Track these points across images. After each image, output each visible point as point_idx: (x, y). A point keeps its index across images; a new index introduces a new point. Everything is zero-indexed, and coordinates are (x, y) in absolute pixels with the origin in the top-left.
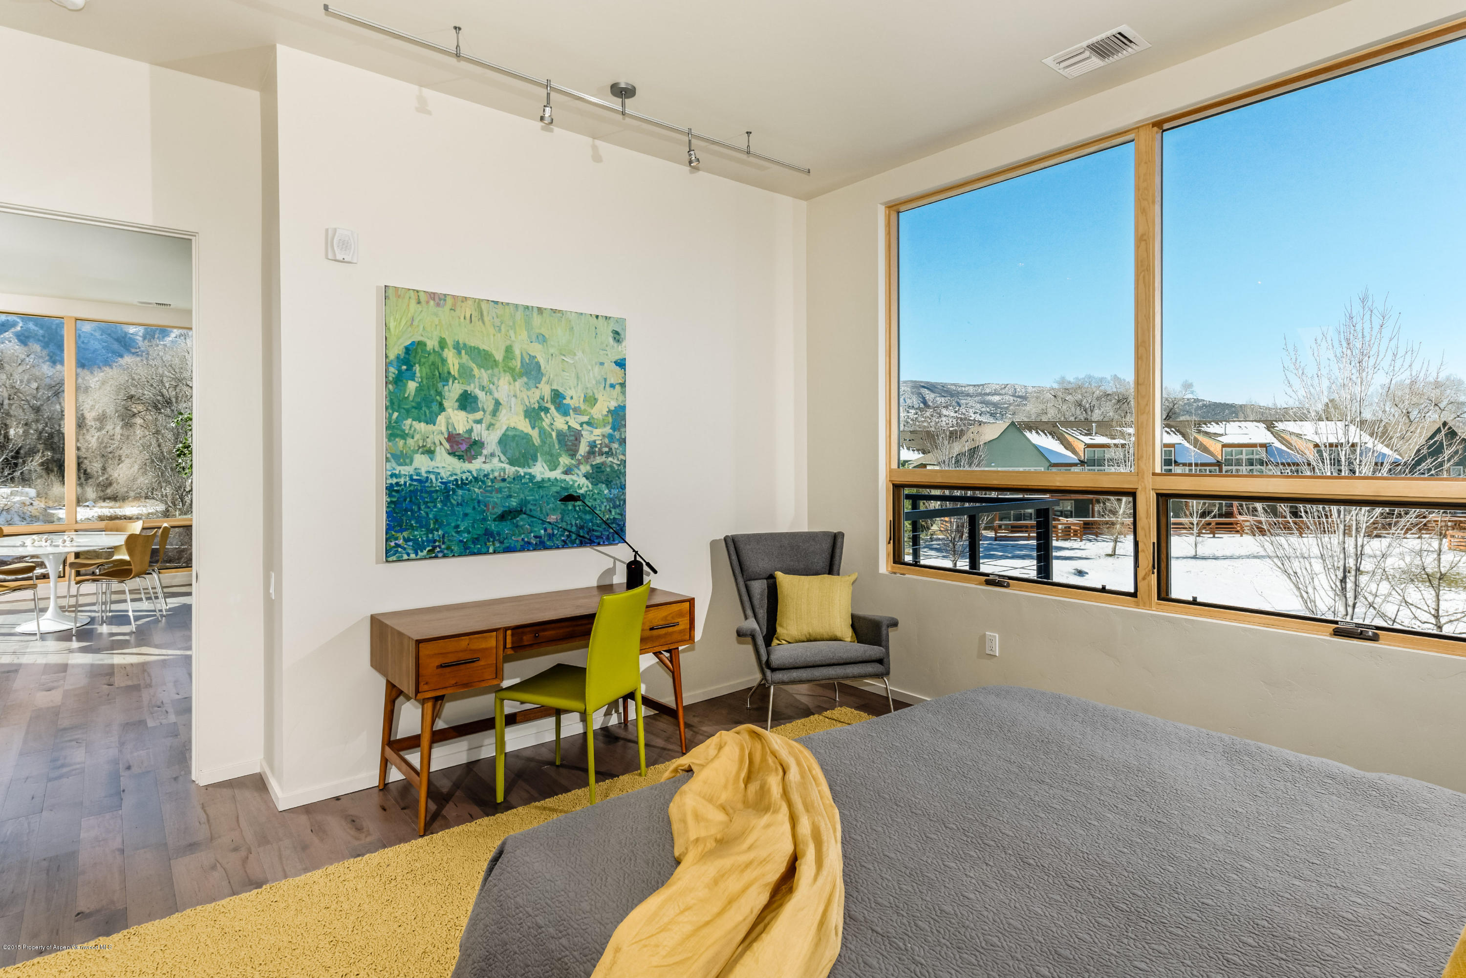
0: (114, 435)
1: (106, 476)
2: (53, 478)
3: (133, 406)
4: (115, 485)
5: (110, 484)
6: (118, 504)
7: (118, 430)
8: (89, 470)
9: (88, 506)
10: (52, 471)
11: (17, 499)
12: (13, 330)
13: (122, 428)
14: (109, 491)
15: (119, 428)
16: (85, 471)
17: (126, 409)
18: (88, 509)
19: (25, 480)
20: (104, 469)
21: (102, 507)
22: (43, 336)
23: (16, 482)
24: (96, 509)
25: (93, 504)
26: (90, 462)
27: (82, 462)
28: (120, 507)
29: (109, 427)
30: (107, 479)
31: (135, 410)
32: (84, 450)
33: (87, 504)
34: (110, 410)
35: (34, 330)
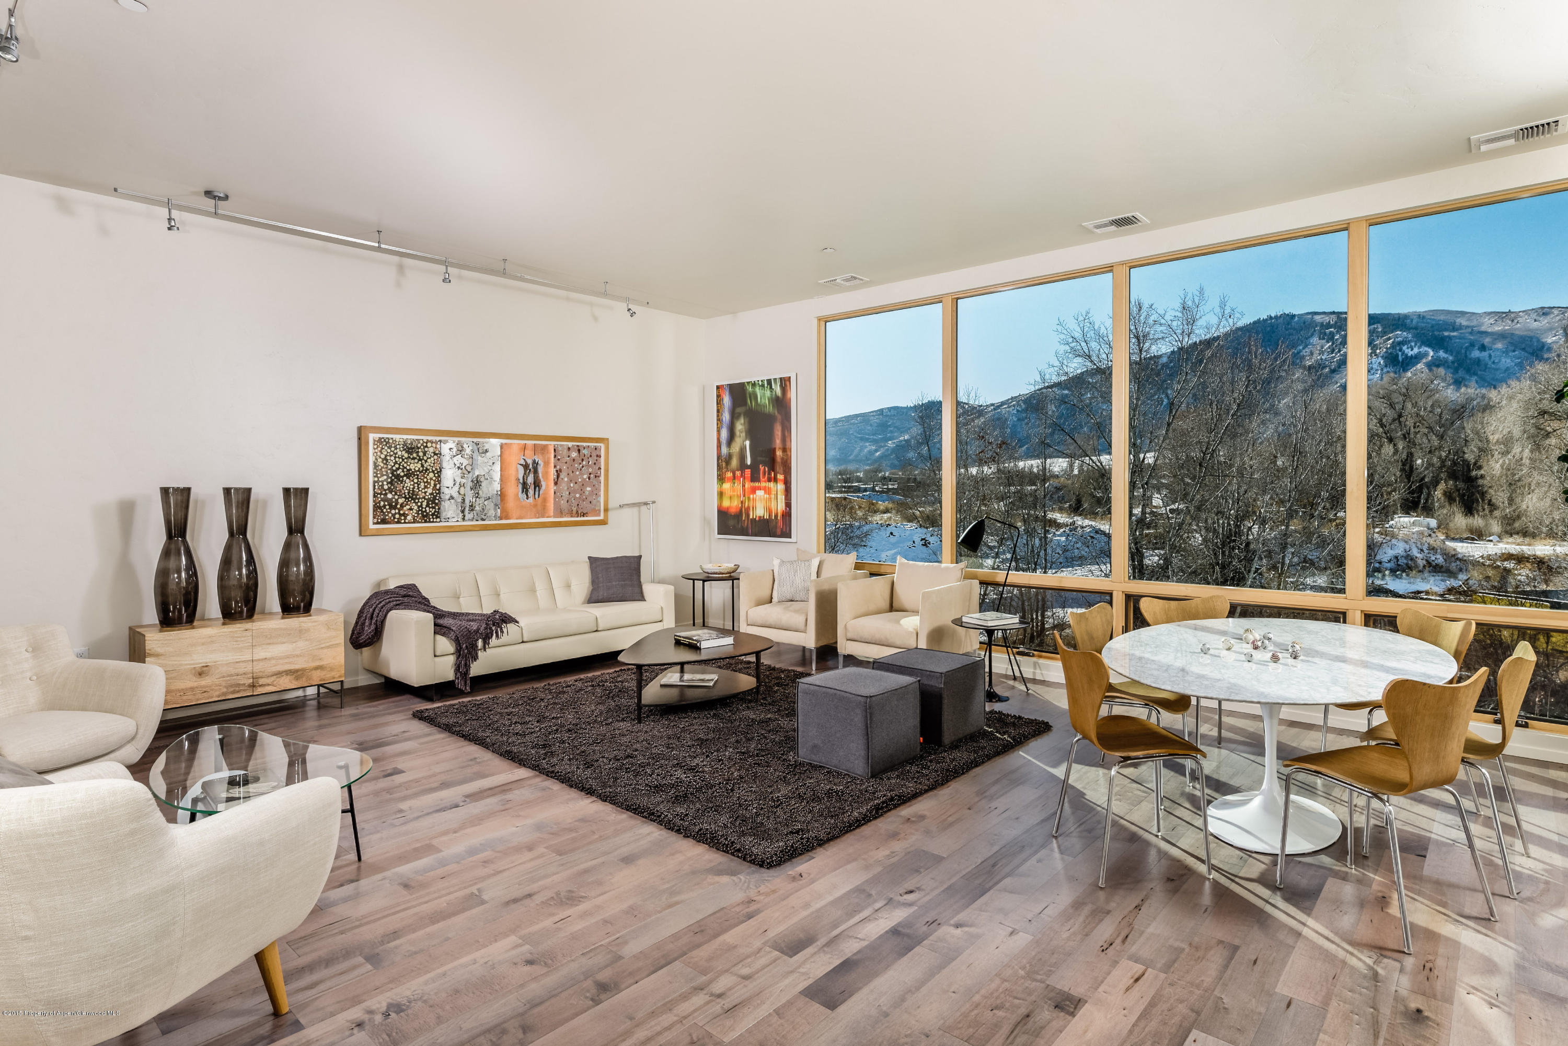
0: (1521, 459)
1: (1514, 507)
2: (1455, 509)
3: (1546, 424)
4: (1524, 518)
5: (1519, 517)
6: (1527, 540)
7: (1527, 453)
8: (1494, 501)
9: (1491, 541)
10: (1455, 501)
11: (1416, 529)
12: (1424, 361)
13: (1532, 451)
14: (1517, 525)
15: (1527, 450)
16: (1490, 501)
17: (1538, 428)
18: (1492, 544)
19: (1428, 511)
20: (1511, 500)
21: (1508, 543)
22: (1453, 362)
23: (1419, 511)
24: (1501, 545)
25: (1498, 539)
26: (1495, 491)
27: (1486, 492)
28: (1529, 545)
29: (1516, 450)
30: (1514, 511)
31: (1549, 429)
32: (1488, 478)
33: (1491, 538)
34: (1517, 432)
35: (1444, 358)
